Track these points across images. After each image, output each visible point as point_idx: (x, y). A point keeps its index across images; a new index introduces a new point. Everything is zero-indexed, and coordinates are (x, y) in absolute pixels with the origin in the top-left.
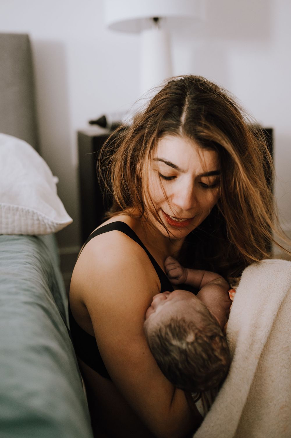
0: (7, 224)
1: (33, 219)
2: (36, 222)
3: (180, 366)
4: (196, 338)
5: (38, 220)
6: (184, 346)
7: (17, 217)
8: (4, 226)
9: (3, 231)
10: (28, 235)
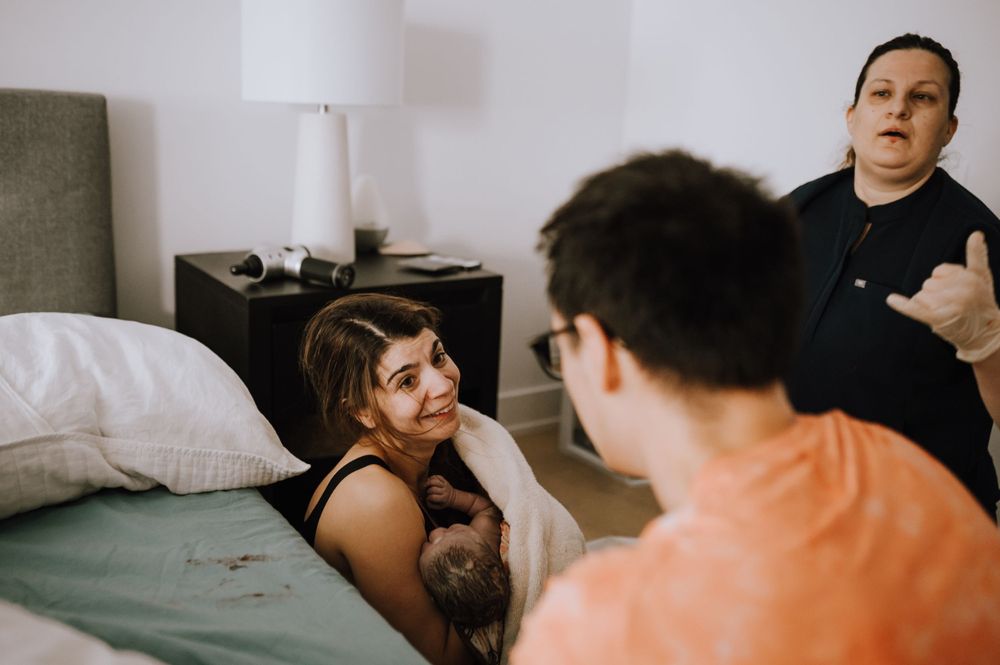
0: (225, 477)
1: (257, 468)
2: (261, 471)
3: (458, 593)
5: (264, 468)
6: (463, 573)
7: (237, 467)
8: (220, 479)
9: (219, 486)
10: (249, 488)
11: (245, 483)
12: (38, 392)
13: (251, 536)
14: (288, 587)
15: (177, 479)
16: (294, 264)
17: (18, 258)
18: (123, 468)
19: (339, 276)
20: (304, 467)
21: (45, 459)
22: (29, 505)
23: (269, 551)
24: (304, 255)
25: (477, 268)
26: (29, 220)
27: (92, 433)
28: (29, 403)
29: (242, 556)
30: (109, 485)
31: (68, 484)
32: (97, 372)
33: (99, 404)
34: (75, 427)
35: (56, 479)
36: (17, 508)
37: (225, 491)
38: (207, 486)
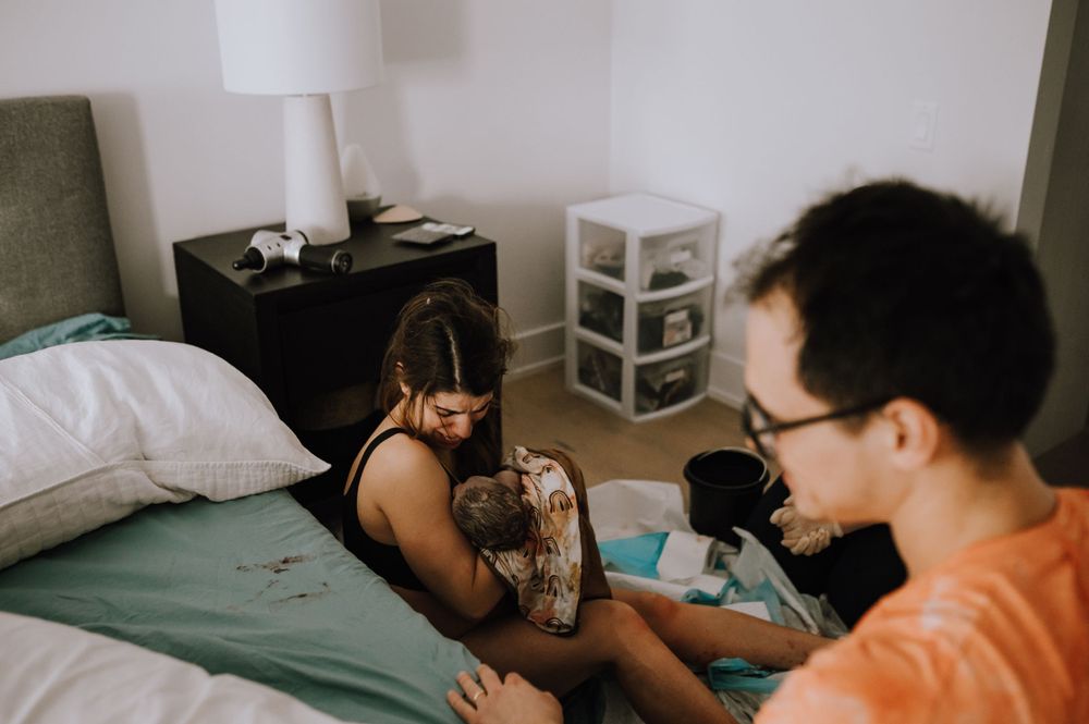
0: (256, 483)
1: (284, 472)
2: (287, 474)
4: (489, 496)
5: (290, 471)
7: (266, 474)
8: (252, 485)
9: (253, 492)
10: (279, 490)
11: (274, 486)
12: (86, 429)
13: (286, 538)
14: (325, 584)
15: (215, 490)
16: (292, 251)
17: (24, 267)
18: (169, 486)
19: (338, 263)
20: (325, 466)
21: (101, 489)
22: (91, 527)
23: (304, 551)
24: (302, 242)
25: (470, 235)
26: (30, 230)
27: (137, 459)
28: (80, 441)
29: (283, 559)
30: (157, 502)
31: (122, 505)
32: (133, 403)
33: (138, 432)
34: (122, 457)
35: (112, 503)
36: (82, 531)
37: (257, 495)
38: (242, 493)
